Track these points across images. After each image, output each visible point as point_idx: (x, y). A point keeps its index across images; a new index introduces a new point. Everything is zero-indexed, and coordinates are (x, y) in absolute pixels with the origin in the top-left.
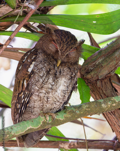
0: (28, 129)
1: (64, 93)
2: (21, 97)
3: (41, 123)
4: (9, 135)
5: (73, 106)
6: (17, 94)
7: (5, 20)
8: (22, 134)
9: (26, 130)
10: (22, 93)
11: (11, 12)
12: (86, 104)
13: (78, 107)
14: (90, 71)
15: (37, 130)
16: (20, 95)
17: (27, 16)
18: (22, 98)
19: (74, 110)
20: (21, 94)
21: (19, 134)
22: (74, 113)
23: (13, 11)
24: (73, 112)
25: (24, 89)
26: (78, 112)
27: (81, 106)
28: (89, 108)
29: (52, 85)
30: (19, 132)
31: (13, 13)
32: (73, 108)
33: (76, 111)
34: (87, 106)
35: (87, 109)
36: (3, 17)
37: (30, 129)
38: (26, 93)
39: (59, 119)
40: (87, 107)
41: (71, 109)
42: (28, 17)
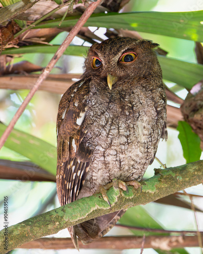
0: (93, 211)
1: (146, 147)
2: (71, 169)
3: (116, 200)
4: (59, 222)
5: (171, 169)
6: (63, 164)
7: (46, 25)
8: (82, 220)
9: (90, 212)
10: (72, 163)
11: (54, 9)
12: (193, 164)
13: (181, 170)
14: (199, 107)
15: (109, 211)
16: (69, 167)
17: (83, 15)
18: (73, 171)
19: (174, 175)
20: (69, 164)
21: (77, 220)
22: (173, 180)
23: (58, 7)
24: (171, 178)
25: (73, 155)
26: (180, 178)
27: (185, 167)
28: (199, 170)
29: (127, 137)
30: (77, 217)
31: (59, 12)
32: (171, 172)
33: (176, 176)
34: (196, 167)
35: (196, 173)
36: (42, 19)
37: (96, 210)
38: (77, 162)
39: (147, 192)
40: (195, 170)
41: (168, 174)
42: (86, 17)
